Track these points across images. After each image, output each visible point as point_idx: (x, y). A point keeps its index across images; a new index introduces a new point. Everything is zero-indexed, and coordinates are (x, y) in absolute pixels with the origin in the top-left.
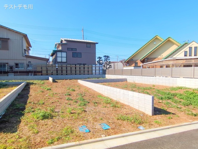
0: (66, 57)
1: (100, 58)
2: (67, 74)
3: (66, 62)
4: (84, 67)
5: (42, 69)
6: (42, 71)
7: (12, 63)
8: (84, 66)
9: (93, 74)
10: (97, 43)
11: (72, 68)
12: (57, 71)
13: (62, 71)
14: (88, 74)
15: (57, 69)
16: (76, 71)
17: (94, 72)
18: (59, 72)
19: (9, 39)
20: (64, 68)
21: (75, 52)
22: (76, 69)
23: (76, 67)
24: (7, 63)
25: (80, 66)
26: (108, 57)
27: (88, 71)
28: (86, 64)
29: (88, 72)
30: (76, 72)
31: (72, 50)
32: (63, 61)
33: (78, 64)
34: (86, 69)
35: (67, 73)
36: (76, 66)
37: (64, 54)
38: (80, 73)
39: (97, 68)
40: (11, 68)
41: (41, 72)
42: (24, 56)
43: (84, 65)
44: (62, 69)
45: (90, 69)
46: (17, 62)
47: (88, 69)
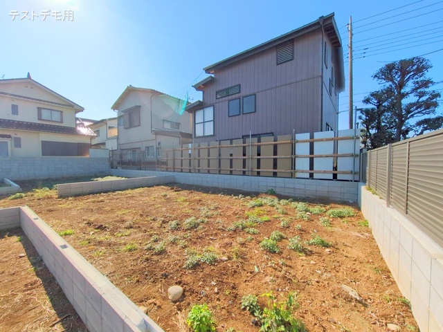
0: (214, 121)
2: (209, 172)
3: (213, 135)
4: (259, 147)
5: (167, 156)
6: (167, 160)
7: (144, 148)
8: (259, 141)
9: (298, 175)
12: (190, 161)
13: (199, 161)
14: (275, 174)
15: (190, 155)
16: (231, 161)
17: (302, 164)
18: (194, 164)
19: (140, 107)
21: (237, 96)
24: (139, 148)
25: (244, 143)
26: (417, 64)
27: (275, 160)
28: (265, 134)
29: (275, 166)
30: (231, 166)
31: (228, 95)
32: (205, 135)
33: (244, 137)
34: (267, 154)
35: (209, 166)
36: (231, 143)
37: (209, 114)
38: (244, 167)
42: (153, 132)
44: (199, 155)
45: (283, 154)
46: (147, 145)
47: (275, 153)
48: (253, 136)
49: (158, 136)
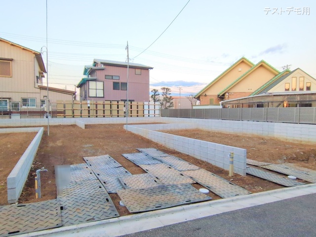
0: (103, 90)
1: (155, 91)
2: (104, 116)
3: (103, 97)
4: (131, 105)
5: (64, 107)
6: (65, 110)
7: (17, 99)
8: (131, 103)
9: (146, 116)
10: (152, 68)
11: (113, 106)
12: (89, 111)
13: (97, 111)
14: (137, 116)
15: (89, 107)
16: (118, 111)
18: (92, 113)
19: (12, 60)
20: (100, 107)
21: (117, 81)
22: (118, 108)
23: (118, 105)
24: (9, 99)
25: (125, 103)
26: (167, 89)
27: (138, 111)
28: (134, 101)
29: (137, 113)
30: (118, 113)
31: (112, 79)
32: (97, 96)
33: (122, 100)
34: (134, 108)
35: (104, 113)
36: (118, 103)
37: (100, 85)
39: (152, 107)
40: (16, 105)
41: (64, 112)
42: (37, 86)
43: (131, 101)
44: (96, 108)
45: (140, 108)
46: (25, 96)
47: (138, 108)
48: (129, 101)
49: (42, 91)
